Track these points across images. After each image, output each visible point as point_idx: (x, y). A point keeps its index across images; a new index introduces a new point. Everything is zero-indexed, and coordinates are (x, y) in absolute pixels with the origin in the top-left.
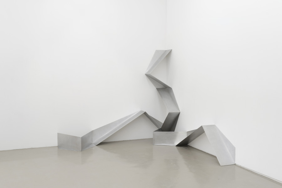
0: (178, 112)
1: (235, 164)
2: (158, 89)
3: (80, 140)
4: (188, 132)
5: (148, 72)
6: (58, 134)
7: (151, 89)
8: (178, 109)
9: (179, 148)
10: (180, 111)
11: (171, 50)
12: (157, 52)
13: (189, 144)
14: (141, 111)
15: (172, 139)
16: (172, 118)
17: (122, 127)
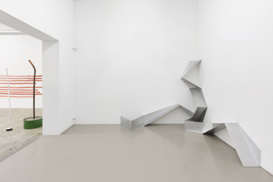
0: (206, 107)
1: (260, 167)
2: (191, 89)
3: (130, 123)
4: (213, 124)
5: (183, 77)
6: (121, 117)
7: (186, 89)
8: (206, 105)
9: (205, 136)
10: (207, 106)
11: (201, 61)
12: (190, 62)
13: (214, 134)
14: (178, 104)
15: (200, 128)
16: (201, 111)
17: (161, 116)
